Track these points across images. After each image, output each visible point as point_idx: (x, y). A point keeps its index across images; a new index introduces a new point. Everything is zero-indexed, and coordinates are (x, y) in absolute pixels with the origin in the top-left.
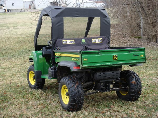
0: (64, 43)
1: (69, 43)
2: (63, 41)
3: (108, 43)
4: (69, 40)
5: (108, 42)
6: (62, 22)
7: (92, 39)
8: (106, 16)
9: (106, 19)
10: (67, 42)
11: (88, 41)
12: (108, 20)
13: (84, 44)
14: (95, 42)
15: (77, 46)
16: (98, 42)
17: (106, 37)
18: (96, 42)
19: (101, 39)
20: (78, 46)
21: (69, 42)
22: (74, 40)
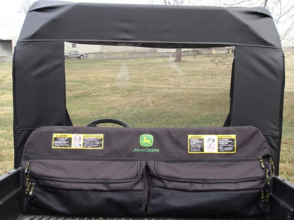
0: (55, 146)
1: (79, 147)
2: (55, 135)
3: (266, 157)
4: (82, 136)
5: (267, 151)
6: (58, 62)
7: (190, 136)
8: (265, 43)
9: (265, 55)
10: (70, 140)
11: (169, 144)
12: (274, 60)
13: (145, 155)
14: (202, 150)
15: (114, 160)
16: (216, 151)
17: (257, 132)
18: (206, 151)
19: (234, 136)
20: (118, 160)
21: (78, 141)
22: (101, 136)
